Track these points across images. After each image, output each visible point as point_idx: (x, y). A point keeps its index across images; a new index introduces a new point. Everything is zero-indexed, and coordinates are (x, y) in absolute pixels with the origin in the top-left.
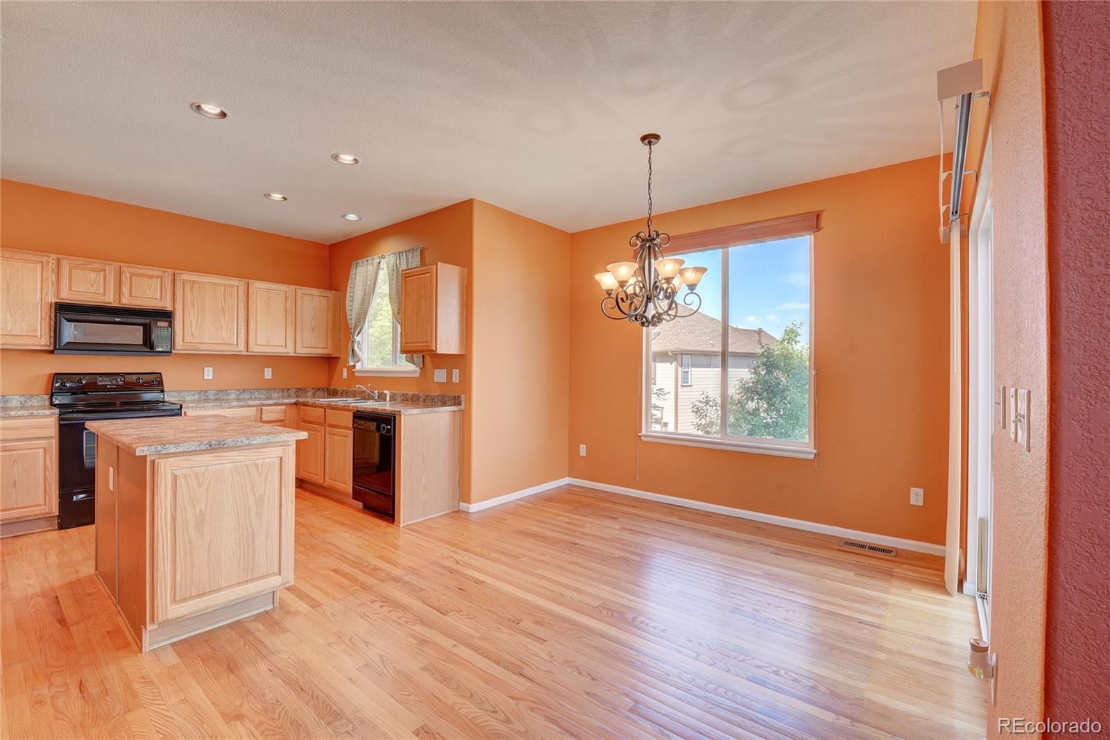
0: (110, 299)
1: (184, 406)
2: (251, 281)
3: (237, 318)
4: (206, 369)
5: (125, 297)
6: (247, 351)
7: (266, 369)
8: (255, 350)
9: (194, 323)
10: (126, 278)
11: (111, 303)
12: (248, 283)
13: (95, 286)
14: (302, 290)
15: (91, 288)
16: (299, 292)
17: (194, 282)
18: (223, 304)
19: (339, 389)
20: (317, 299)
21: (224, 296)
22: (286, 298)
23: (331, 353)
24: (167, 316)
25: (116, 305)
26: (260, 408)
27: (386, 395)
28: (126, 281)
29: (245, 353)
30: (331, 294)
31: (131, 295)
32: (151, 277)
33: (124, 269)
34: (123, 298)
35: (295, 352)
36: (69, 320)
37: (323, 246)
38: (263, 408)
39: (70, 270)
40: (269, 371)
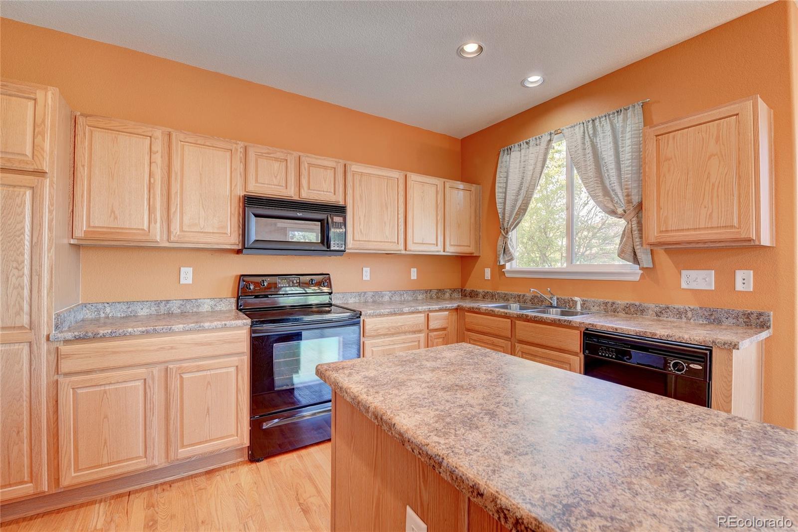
0: (290, 193)
1: (363, 313)
2: (409, 174)
3: (398, 214)
4: (364, 269)
5: (304, 191)
6: (406, 250)
7: (412, 269)
8: (412, 249)
9: (362, 220)
10: (305, 168)
11: (292, 197)
12: (406, 176)
13: (278, 177)
14: (449, 183)
15: (274, 180)
16: (447, 185)
17: (362, 174)
18: (386, 200)
19: (481, 291)
20: (461, 193)
21: (387, 189)
22: (437, 192)
23: (473, 251)
24: (341, 210)
25: (296, 198)
26: (426, 314)
27: (576, 302)
28: (304, 172)
29: (403, 252)
30: (473, 187)
31: (309, 189)
32: (326, 168)
33: (303, 159)
34: (302, 191)
35: (444, 251)
36: (256, 216)
37: (456, 140)
38: (430, 314)
39: (256, 161)
40: (414, 271)
